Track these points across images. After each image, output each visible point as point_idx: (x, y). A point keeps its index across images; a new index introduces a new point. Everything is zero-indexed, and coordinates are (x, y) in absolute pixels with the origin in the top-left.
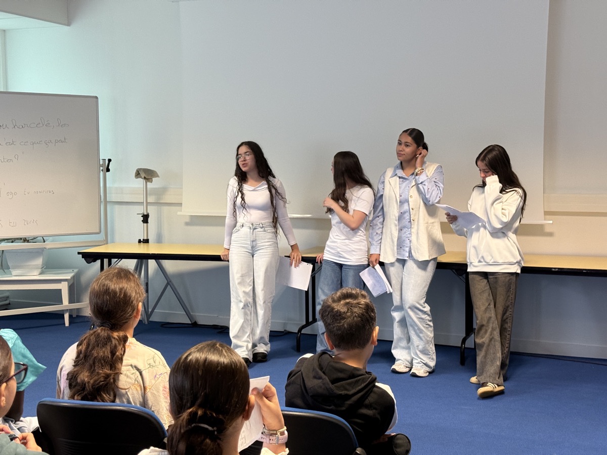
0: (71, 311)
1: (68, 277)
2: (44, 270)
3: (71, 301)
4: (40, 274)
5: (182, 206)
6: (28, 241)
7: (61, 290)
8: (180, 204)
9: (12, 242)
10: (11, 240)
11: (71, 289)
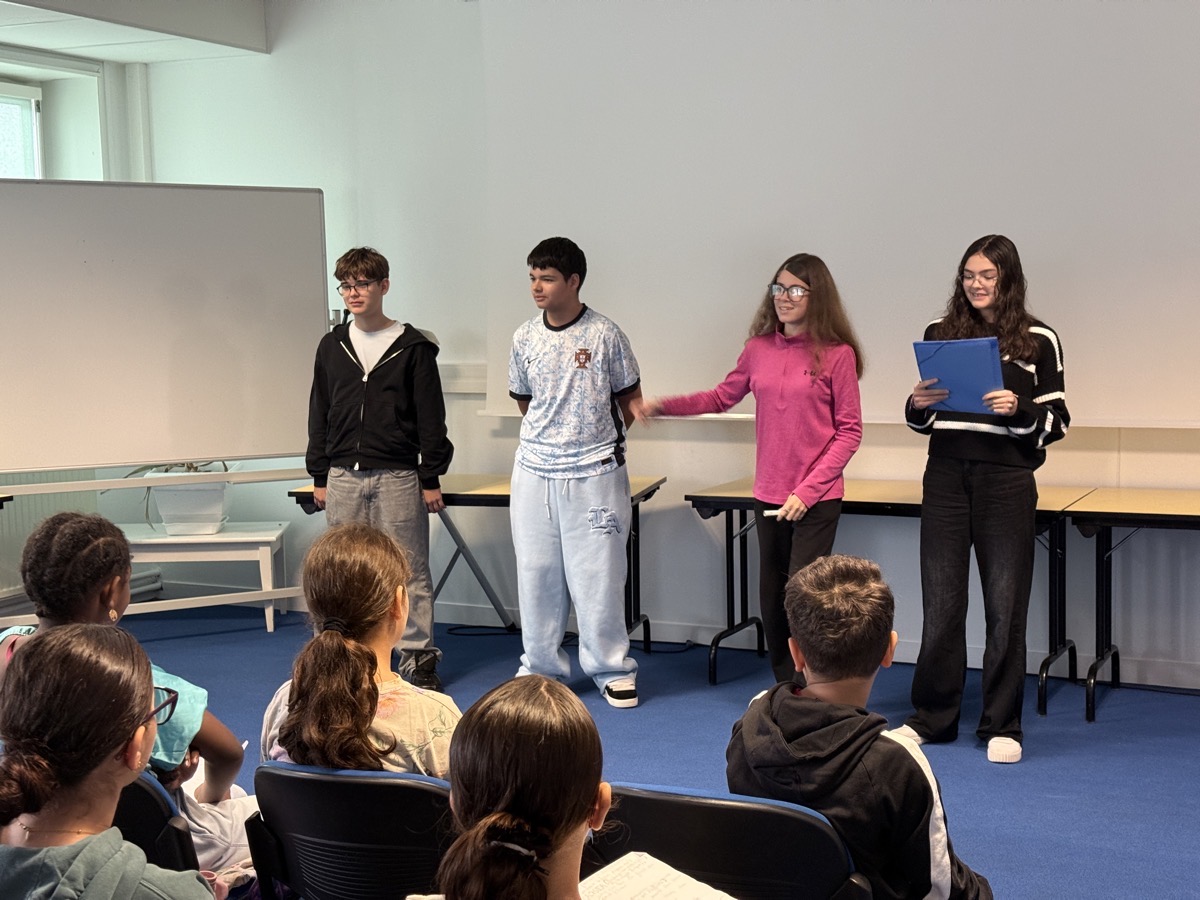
0: (276, 602)
1: (272, 537)
2: (226, 524)
3: (278, 582)
4: (220, 531)
5: (485, 399)
6: (196, 469)
7: (258, 562)
8: (482, 396)
9: (167, 471)
10: (164, 468)
11: (278, 559)
